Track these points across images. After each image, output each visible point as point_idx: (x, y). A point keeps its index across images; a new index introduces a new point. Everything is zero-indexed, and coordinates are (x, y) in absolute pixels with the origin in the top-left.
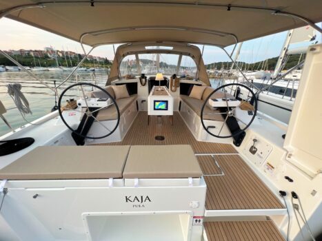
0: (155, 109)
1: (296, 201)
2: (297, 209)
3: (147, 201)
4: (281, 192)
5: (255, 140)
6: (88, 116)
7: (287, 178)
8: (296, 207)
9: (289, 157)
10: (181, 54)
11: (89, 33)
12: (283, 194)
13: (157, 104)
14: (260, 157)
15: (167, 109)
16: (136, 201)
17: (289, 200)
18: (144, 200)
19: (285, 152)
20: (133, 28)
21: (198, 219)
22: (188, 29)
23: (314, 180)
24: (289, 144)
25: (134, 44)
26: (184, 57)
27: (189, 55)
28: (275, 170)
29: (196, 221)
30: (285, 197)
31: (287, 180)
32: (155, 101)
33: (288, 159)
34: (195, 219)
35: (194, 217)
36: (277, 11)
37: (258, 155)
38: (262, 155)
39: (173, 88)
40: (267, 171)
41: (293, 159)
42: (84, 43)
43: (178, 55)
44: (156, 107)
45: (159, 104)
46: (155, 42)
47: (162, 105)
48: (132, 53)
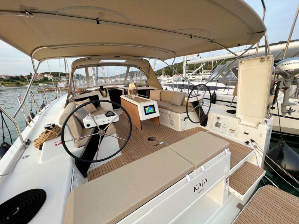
0: (146, 114)
1: (254, 144)
2: (257, 148)
4: (246, 142)
5: (218, 118)
7: (245, 133)
8: (256, 147)
9: (240, 122)
10: (129, 66)
11: (48, 46)
12: (247, 143)
13: (147, 109)
14: (225, 127)
15: (154, 112)
16: (200, 187)
17: (251, 145)
18: (204, 183)
19: (238, 119)
20: (102, 44)
21: (227, 180)
23: (258, 128)
24: (238, 114)
25: (93, 58)
27: (136, 67)
28: (236, 132)
29: (227, 182)
30: (249, 144)
31: (246, 134)
32: (145, 107)
33: (240, 123)
37: (223, 127)
38: (225, 126)
40: (232, 134)
41: (242, 122)
42: (36, 58)
43: (127, 67)
44: (147, 112)
45: (148, 109)
46: (114, 56)
47: (151, 109)
48: (81, 67)
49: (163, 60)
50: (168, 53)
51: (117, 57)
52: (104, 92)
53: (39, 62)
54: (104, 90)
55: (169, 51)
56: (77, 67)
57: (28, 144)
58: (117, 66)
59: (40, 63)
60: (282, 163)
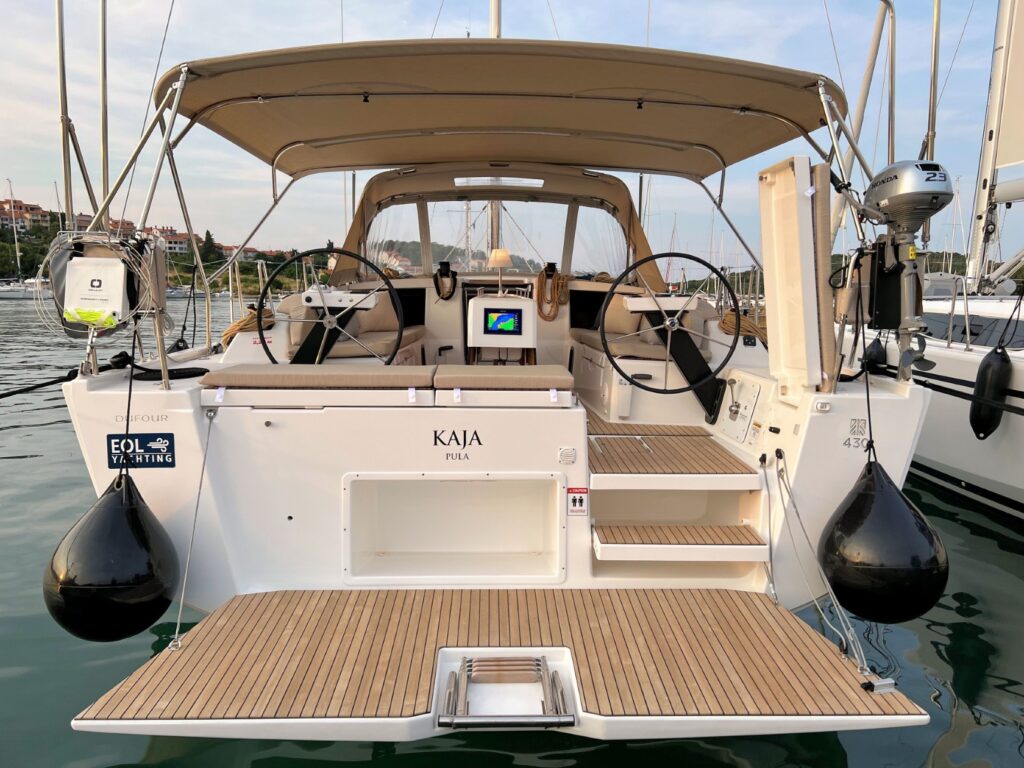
0: (487, 331)
1: (781, 464)
3: (475, 442)
4: (760, 459)
5: (732, 381)
6: (328, 327)
7: (773, 430)
8: (781, 475)
10: (574, 202)
11: (305, 142)
13: (493, 317)
14: (745, 418)
15: (518, 332)
16: (454, 442)
18: (468, 442)
20: (429, 132)
21: (578, 496)
22: (577, 133)
25: (422, 169)
26: (583, 210)
27: (601, 204)
28: (762, 429)
29: (574, 501)
30: (766, 463)
31: (772, 433)
32: (488, 311)
34: (571, 496)
35: (570, 491)
36: (744, 109)
37: (742, 416)
38: (745, 413)
39: (547, 308)
42: (282, 169)
43: (567, 206)
44: (490, 325)
45: (499, 318)
46: (487, 166)
47: (506, 320)
48: (405, 199)
49: (698, 178)
50: (681, 150)
51: (499, 166)
52: (447, 282)
53: (291, 179)
54: (448, 276)
55: (684, 147)
56: (393, 197)
57: (217, 353)
58: (530, 203)
59: (292, 182)
60: (846, 539)
